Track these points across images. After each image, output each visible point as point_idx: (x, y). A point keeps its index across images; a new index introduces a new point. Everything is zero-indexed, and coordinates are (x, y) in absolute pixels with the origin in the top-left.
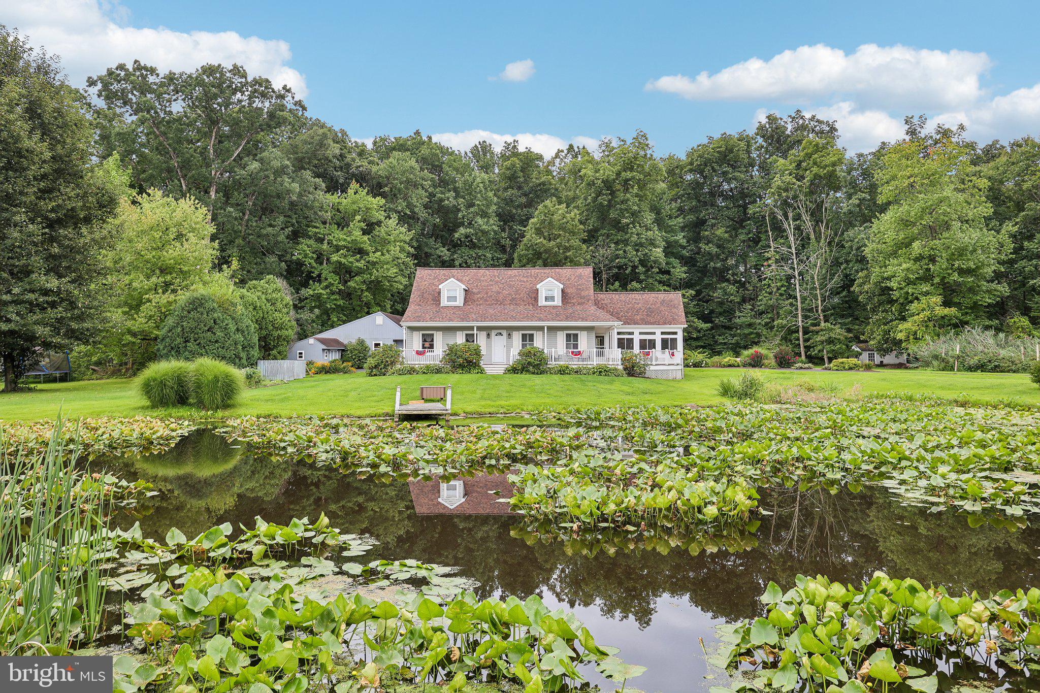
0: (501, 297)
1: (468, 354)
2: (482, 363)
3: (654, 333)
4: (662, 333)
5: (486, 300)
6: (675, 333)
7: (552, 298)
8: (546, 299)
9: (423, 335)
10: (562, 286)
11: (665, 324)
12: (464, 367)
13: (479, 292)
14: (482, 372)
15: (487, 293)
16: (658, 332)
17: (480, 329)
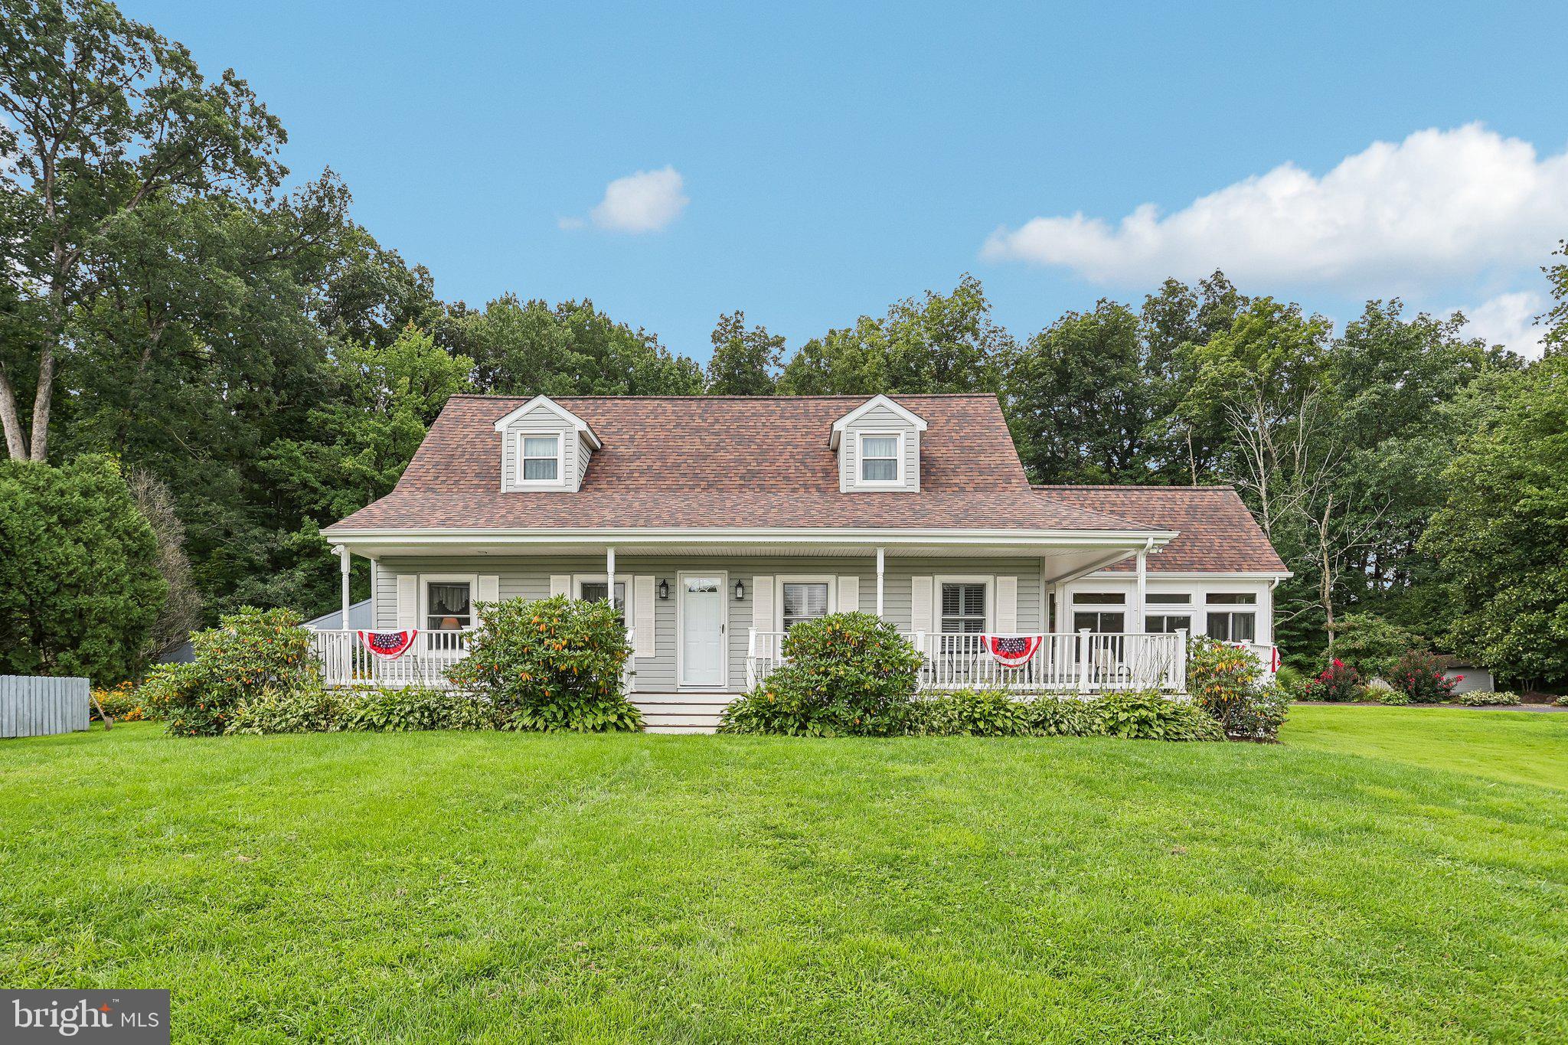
0: (709, 469)
1: (556, 645)
2: (628, 687)
3: (1185, 599)
4: (1212, 598)
5: (659, 477)
6: (1251, 599)
7: (889, 468)
8: (870, 468)
9: (433, 588)
10: (922, 425)
11: (1221, 567)
12: (544, 701)
13: (637, 456)
14: (626, 722)
15: (662, 458)
16: (1198, 595)
17: (632, 563)
